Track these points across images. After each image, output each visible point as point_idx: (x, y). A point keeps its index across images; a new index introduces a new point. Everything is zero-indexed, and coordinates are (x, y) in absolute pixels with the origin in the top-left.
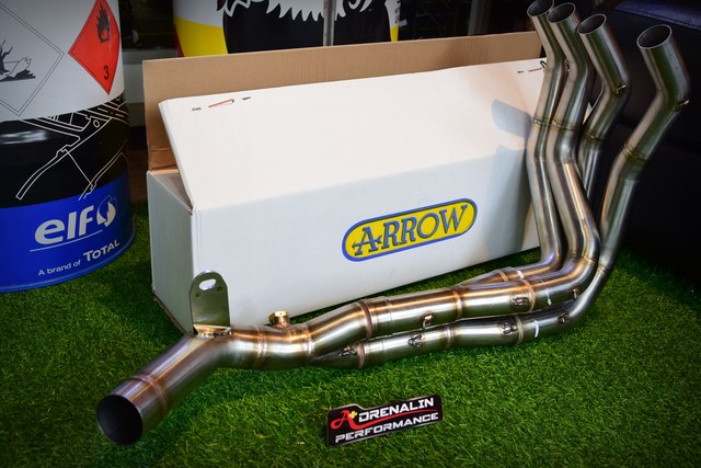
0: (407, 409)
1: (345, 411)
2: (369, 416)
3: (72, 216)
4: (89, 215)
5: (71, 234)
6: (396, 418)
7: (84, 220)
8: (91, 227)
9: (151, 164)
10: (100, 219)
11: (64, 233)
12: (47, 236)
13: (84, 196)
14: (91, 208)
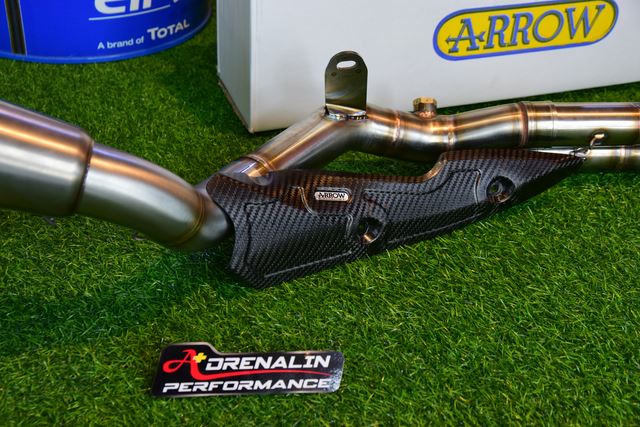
0: (284, 365)
1: (190, 351)
2: (222, 364)
11: (126, 3)
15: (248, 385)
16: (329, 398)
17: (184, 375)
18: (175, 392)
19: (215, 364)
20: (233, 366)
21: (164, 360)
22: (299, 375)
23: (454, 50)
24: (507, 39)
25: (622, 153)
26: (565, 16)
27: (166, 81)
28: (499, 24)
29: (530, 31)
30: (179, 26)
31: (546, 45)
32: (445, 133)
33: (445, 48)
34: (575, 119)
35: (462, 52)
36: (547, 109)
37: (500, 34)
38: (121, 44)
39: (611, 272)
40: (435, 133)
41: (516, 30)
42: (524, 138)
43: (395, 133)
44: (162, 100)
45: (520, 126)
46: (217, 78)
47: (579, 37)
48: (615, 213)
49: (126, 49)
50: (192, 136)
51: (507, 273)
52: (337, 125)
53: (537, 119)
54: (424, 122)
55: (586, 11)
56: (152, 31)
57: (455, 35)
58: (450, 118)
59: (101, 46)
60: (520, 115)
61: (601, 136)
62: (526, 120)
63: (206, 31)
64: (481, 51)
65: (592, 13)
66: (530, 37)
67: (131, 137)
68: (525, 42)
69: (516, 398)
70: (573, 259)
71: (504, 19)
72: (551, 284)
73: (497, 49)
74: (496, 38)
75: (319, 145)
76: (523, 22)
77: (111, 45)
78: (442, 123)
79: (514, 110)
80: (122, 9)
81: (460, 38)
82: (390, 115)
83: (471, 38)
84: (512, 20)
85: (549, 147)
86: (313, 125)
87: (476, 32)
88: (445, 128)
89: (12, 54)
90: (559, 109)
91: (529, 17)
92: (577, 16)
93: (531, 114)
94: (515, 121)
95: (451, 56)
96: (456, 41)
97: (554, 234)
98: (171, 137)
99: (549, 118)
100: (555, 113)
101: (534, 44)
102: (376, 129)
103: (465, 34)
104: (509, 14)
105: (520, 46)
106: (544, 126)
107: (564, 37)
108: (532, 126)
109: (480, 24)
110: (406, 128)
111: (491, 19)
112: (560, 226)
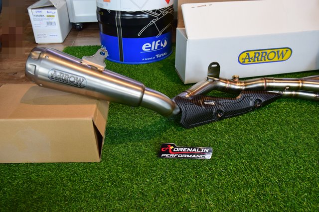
0: (195, 151)
1: (169, 146)
2: (178, 150)
3: (154, 43)
4: (159, 43)
5: (153, 49)
6: (190, 153)
7: (157, 44)
8: (159, 47)
9: (178, 25)
10: (162, 45)
11: (151, 48)
12: (146, 48)
13: (157, 36)
14: (159, 41)
15: (185, 156)
16: (208, 161)
17: (167, 152)
18: (165, 157)
19: (176, 149)
20: (181, 150)
21: (162, 148)
22: (200, 154)
23: (244, 62)
24: (259, 59)
25: (294, 93)
26: (277, 53)
27: (161, 69)
28: (257, 55)
29: (266, 57)
30: (164, 54)
31: (271, 61)
32: (242, 86)
33: (241, 61)
34: (280, 82)
35: (246, 62)
36: (272, 79)
37: (257, 57)
38: (148, 59)
39: (290, 128)
40: (239, 86)
41: (262, 56)
42: (265, 88)
43: (228, 85)
44: (160, 74)
45: (264, 84)
46: (175, 68)
47: (281, 59)
48: (292, 110)
49: (150, 60)
50: (168, 84)
51: (260, 127)
52: (211, 83)
53: (269, 82)
54: (236, 82)
55: (283, 52)
56: (157, 55)
57: (244, 58)
58: (243, 81)
59: (143, 59)
60: (264, 81)
61: (288, 88)
62: (266, 82)
63: (172, 55)
64: (252, 62)
65: (285, 52)
66: (266, 58)
67: (151, 85)
68: (265, 60)
69: (262, 163)
70: (279, 124)
71: (259, 53)
72: (273, 131)
73: (256, 62)
74: (256, 58)
75: (206, 88)
76: (264, 54)
77: (146, 59)
78: (241, 83)
79: (262, 80)
80: (149, 49)
81: (246, 59)
82: (226, 80)
83: (249, 58)
84: (261, 54)
85: (272, 91)
86: (204, 83)
87: (251, 57)
88: (242, 84)
89: (120, 62)
90: (276, 80)
91: (266, 53)
92: (280, 53)
93: (267, 81)
94: (263, 83)
95: (243, 63)
96: (245, 59)
97: (273, 116)
98: (162, 85)
99: (273, 82)
100: (274, 81)
101: (267, 60)
102: (222, 84)
103: (247, 57)
104: (260, 52)
105: (263, 61)
106: (271, 84)
107: (276, 59)
108: (268, 84)
109: (252, 54)
110: (230, 84)
111: (255, 53)
112: (275, 114)
